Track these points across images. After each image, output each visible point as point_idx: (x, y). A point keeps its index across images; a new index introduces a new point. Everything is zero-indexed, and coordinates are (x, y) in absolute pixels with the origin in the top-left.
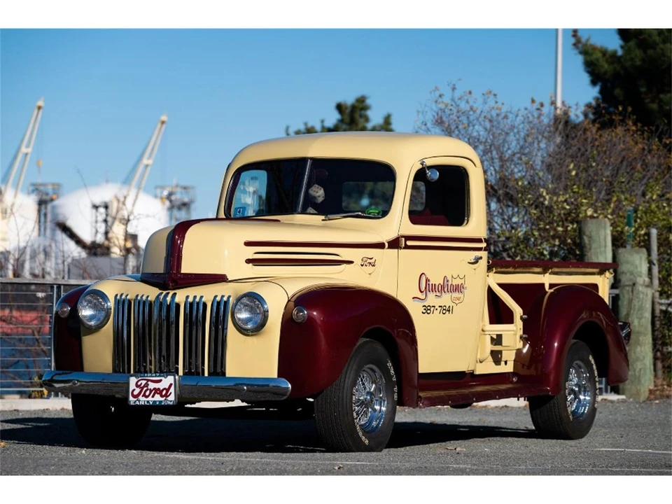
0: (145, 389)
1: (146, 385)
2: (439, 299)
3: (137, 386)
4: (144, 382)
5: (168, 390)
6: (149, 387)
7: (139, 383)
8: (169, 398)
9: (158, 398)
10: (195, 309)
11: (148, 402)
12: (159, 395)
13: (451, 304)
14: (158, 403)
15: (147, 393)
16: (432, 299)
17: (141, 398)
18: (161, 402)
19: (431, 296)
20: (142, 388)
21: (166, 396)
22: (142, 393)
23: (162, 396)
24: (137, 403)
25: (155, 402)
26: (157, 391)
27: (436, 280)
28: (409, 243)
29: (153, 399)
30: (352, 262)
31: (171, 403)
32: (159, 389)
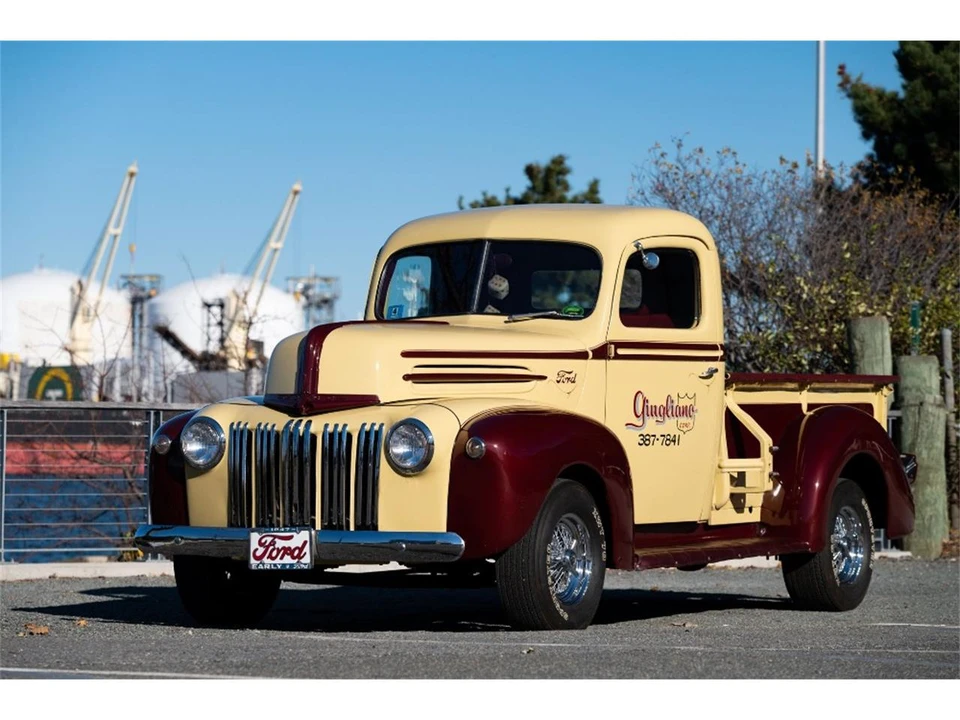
0: (271, 548)
1: (273, 543)
2: (660, 426)
3: (260, 544)
4: (269, 539)
5: (301, 549)
6: (277, 546)
7: (263, 541)
8: (302, 561)
9: (288, 560)
10: (336, 441)
11: (275, 565)
12: (289, 557)
13: (677, 433)
14: (288, 567)
15: (274, 553)
16: (651, 426)
17: (266, 560)
18: (292, 565)
19: (651, 421)
20: (268, 547)
21: (299, 557)
22: (267, 555)
23: (293, 558)
24: (261, 567)
25: (284, 565)
26: (287, 551)
27: (657, 400)
28: (621, 352)
29: (282, 562)
30: (544, 378)
31: (306, 567)
32: (289, 548)
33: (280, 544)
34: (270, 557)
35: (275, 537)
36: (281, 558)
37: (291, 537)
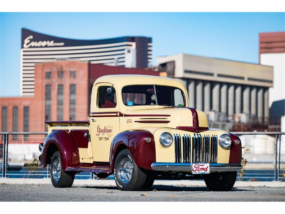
0: (198, 168)
1: (198, 167)
3: (195, 167)
4: (197, 166)
5: (207, 168)
6: (200, 168)
7: (196, 166)
8: (207, 171)
9: (203, 171)
11: (200, 173)
12: (203, 170)
14: (203, 173)
15: (199, 170)
17: (196, 171)
18: (204, 173)
20: (197, 168)
21: (206, 170)
22: (197, 170)
23: (205, 171)
24: (196, 173)
25: (202, 173)
26: (203, 169)
29: (202, 172)
31: (208, 173)
32: (203, 168)
33: (201, 167)
34: (198, 171)
35: (199, 165)
36: (201, 171)
37: (204, 165)
